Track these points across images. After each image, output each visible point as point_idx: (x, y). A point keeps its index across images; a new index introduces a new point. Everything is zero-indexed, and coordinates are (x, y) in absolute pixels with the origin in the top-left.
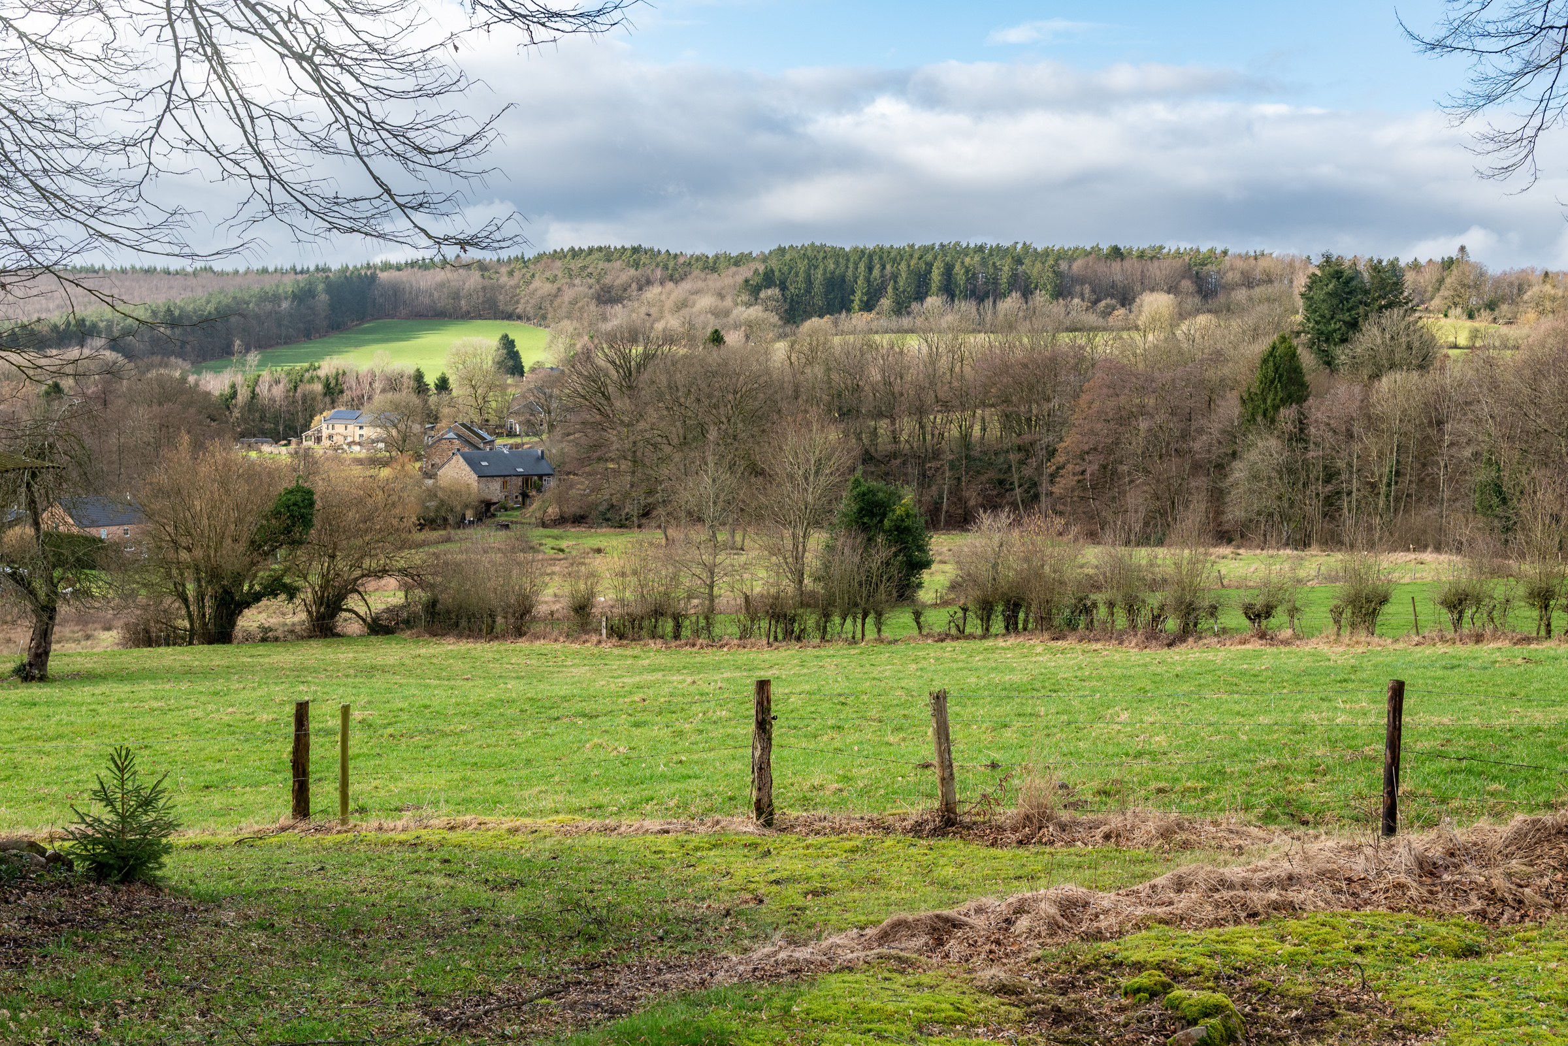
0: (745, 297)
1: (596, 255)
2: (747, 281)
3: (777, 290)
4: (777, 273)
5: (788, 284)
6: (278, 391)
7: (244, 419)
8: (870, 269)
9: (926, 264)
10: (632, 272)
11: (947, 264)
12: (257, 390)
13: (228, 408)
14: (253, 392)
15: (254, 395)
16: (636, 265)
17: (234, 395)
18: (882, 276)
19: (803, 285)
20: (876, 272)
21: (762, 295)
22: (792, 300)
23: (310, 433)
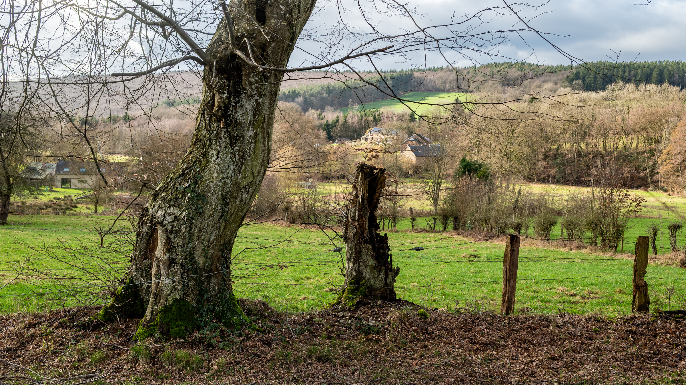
0: (566, 84)
1: (505, 66)
2: (567, 77)
3: (581, 81)
4: (581, 74)
5: (586, 78)
6: (355, 120)
7: (341, 131)
8: (624, 72)
9: (651, 70)
10: (519, 73)
11: (661, 70)
12: (347, 119)
13: (335, 126)
14: (345, 120)
15: (346, 121)
16: (522, 70)
17: (338, 121)
18: (629, 75)
19: (593, 79)
20: (627, 74)
21: (574, 83)
22: (587, 85)
23: (364, 137)
